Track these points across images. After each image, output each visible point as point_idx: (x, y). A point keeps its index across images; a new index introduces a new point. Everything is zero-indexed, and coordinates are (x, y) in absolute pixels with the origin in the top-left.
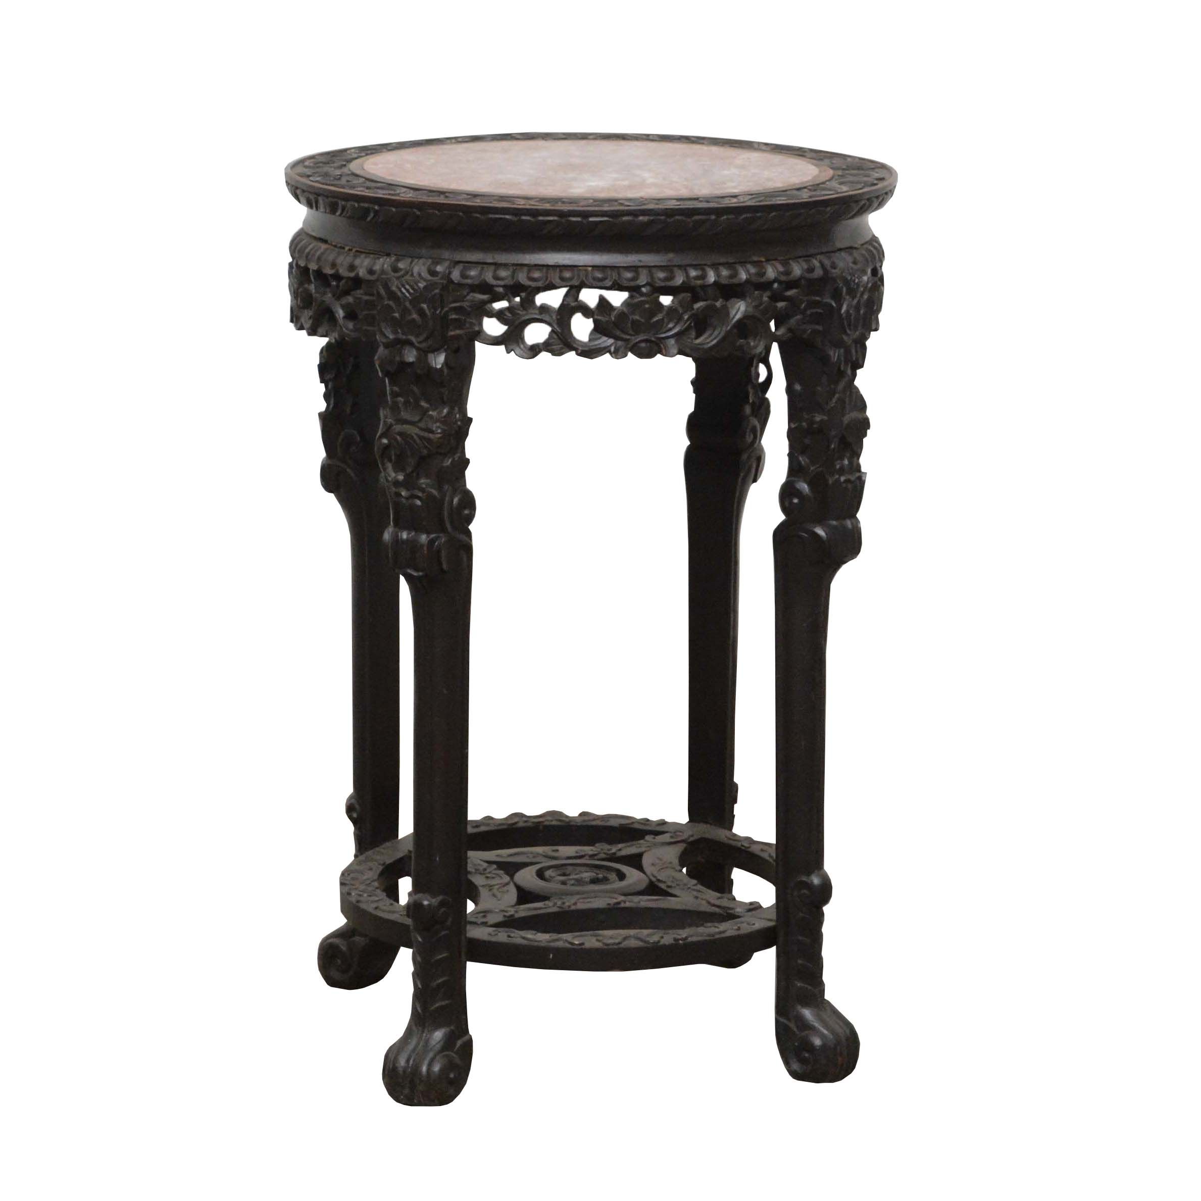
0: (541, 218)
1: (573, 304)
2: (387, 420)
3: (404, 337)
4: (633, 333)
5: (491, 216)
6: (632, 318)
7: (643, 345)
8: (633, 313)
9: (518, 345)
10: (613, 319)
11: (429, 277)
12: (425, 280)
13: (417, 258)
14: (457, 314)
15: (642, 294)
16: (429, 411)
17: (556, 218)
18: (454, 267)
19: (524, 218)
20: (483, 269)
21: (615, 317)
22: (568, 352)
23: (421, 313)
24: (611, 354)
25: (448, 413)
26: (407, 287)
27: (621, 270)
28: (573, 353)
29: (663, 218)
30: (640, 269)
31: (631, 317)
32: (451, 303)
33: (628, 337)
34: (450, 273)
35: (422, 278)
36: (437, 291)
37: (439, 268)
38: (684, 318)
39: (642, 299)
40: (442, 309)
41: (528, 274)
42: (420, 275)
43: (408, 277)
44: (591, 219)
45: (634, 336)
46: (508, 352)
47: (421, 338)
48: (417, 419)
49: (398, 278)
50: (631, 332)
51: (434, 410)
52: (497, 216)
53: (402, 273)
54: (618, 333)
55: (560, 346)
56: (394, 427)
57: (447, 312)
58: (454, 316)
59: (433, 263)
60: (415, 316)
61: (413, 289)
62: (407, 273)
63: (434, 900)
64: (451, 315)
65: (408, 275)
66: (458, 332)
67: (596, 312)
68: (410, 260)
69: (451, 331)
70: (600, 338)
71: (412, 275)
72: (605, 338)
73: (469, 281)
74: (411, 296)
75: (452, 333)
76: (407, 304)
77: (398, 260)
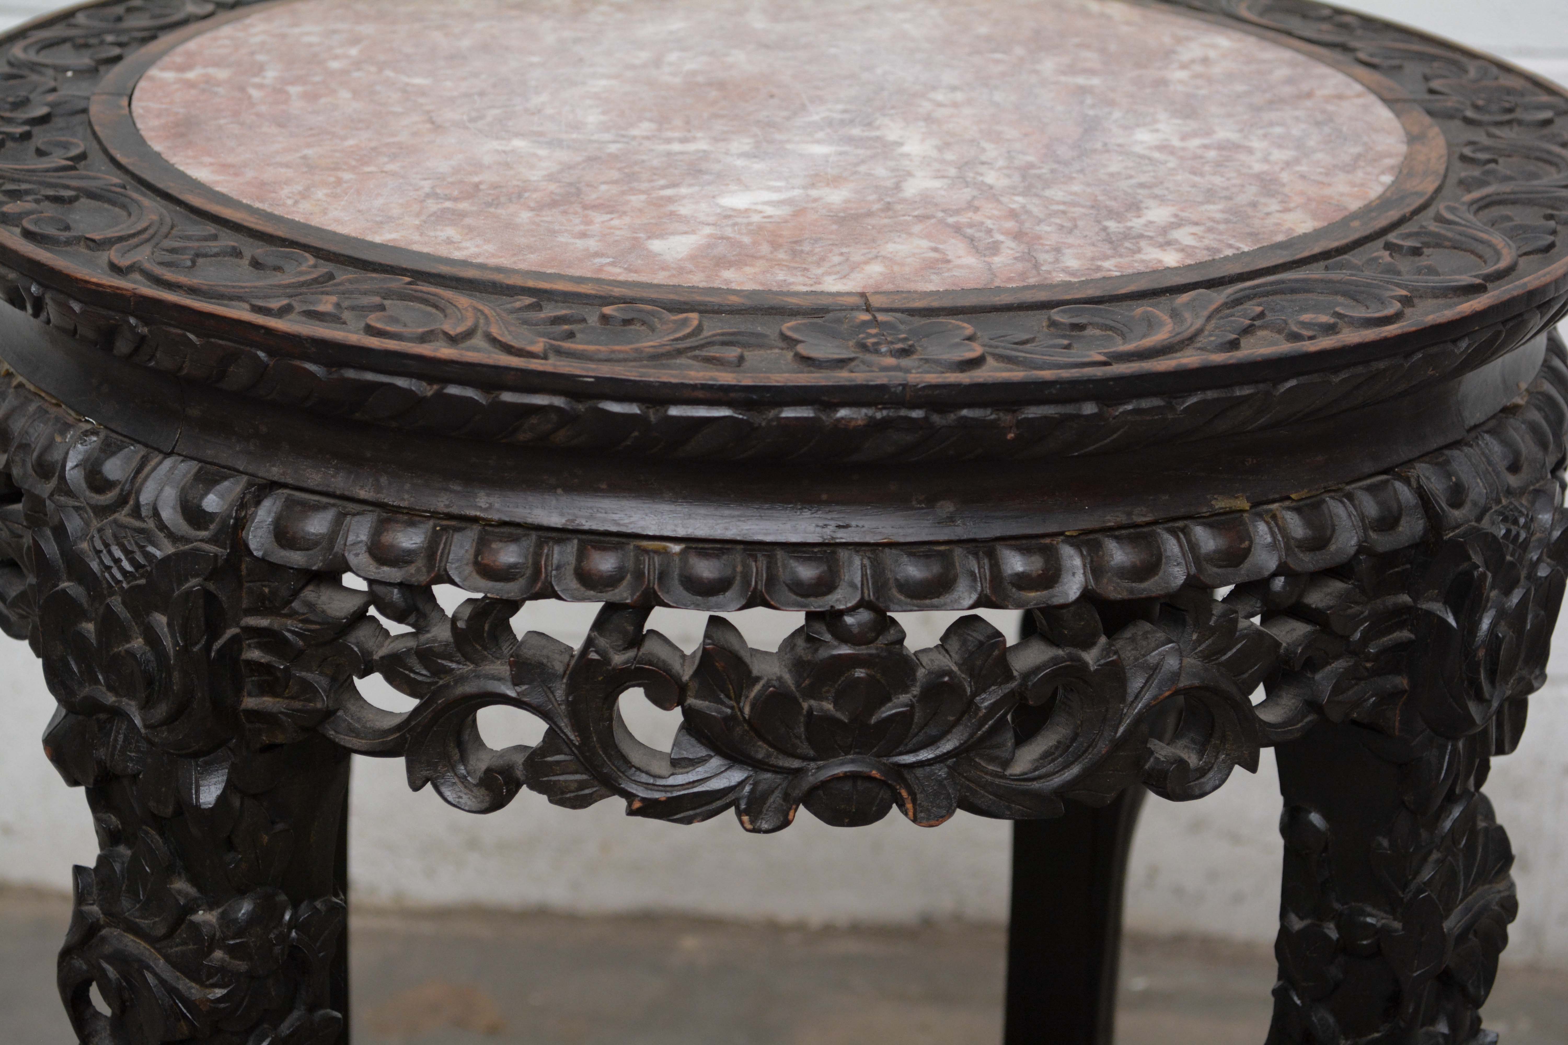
0: (507, 397)
1: (618, 659)
2: (86, 908)
3: (111, 699)
4: (812, 753)
5: (351, 374)
6: (810, 710)
7: (847, 786)
8: (812, 692)
9: (453, 768)
10: (747, 710)
11: (181, 526)
12: (173, 537)
13: (161, 452)
14: (260, 646)
15: (844, 636)
16: (195, 911)
17: (559, 401)
18: (258, 503)
19: (453, 390)
20: (341, 517)
21: (753, 706)
22: (608, 796)
23: (152, 638)
24: (739, 813)
25: (253, 919)
26: (118, 553)
27: (780, 554)
28: (619, 803)
29: (917, 414)
30: (843, 554)
31: (805, 706)
32: (250, 612)
33: (796, 764)
34: (241, 524)
35: (162, 526)
36: (194, 583)
37: (212, 502)
38: (978, 709)
39: (845, 650)
40: (214, 633)
41: (478, 553)
42: (156, 514)
43: (122, 516)
44: (674, 411)
45: (813, 759)
46: (416, 786)
47: (161, 711)
48: (161, 931)
49: (102, 511)
50: (805, 749)
51: (210, 908)
52: (370, 376)
53: (109, 497)
54: (761, 751)
55: (584, 777)
56: (104, 932)
57: (235, 639)
58: (255, 654)
59: (198, 477)
60: (137, 643)
61: (133, 561)
62: (122, 501)
64: (249, 646)
65: (127, 509)
66: (267, 703)
67: (694, 686)
68: (142, 451)
69: (250, 695)
70: (702, 761)
71: (136, 512)
72: (716, 762)
73: (296, 558)
74: (128, 583)
75: (250, 702)
76: (116, 603)
77: (109, 449)
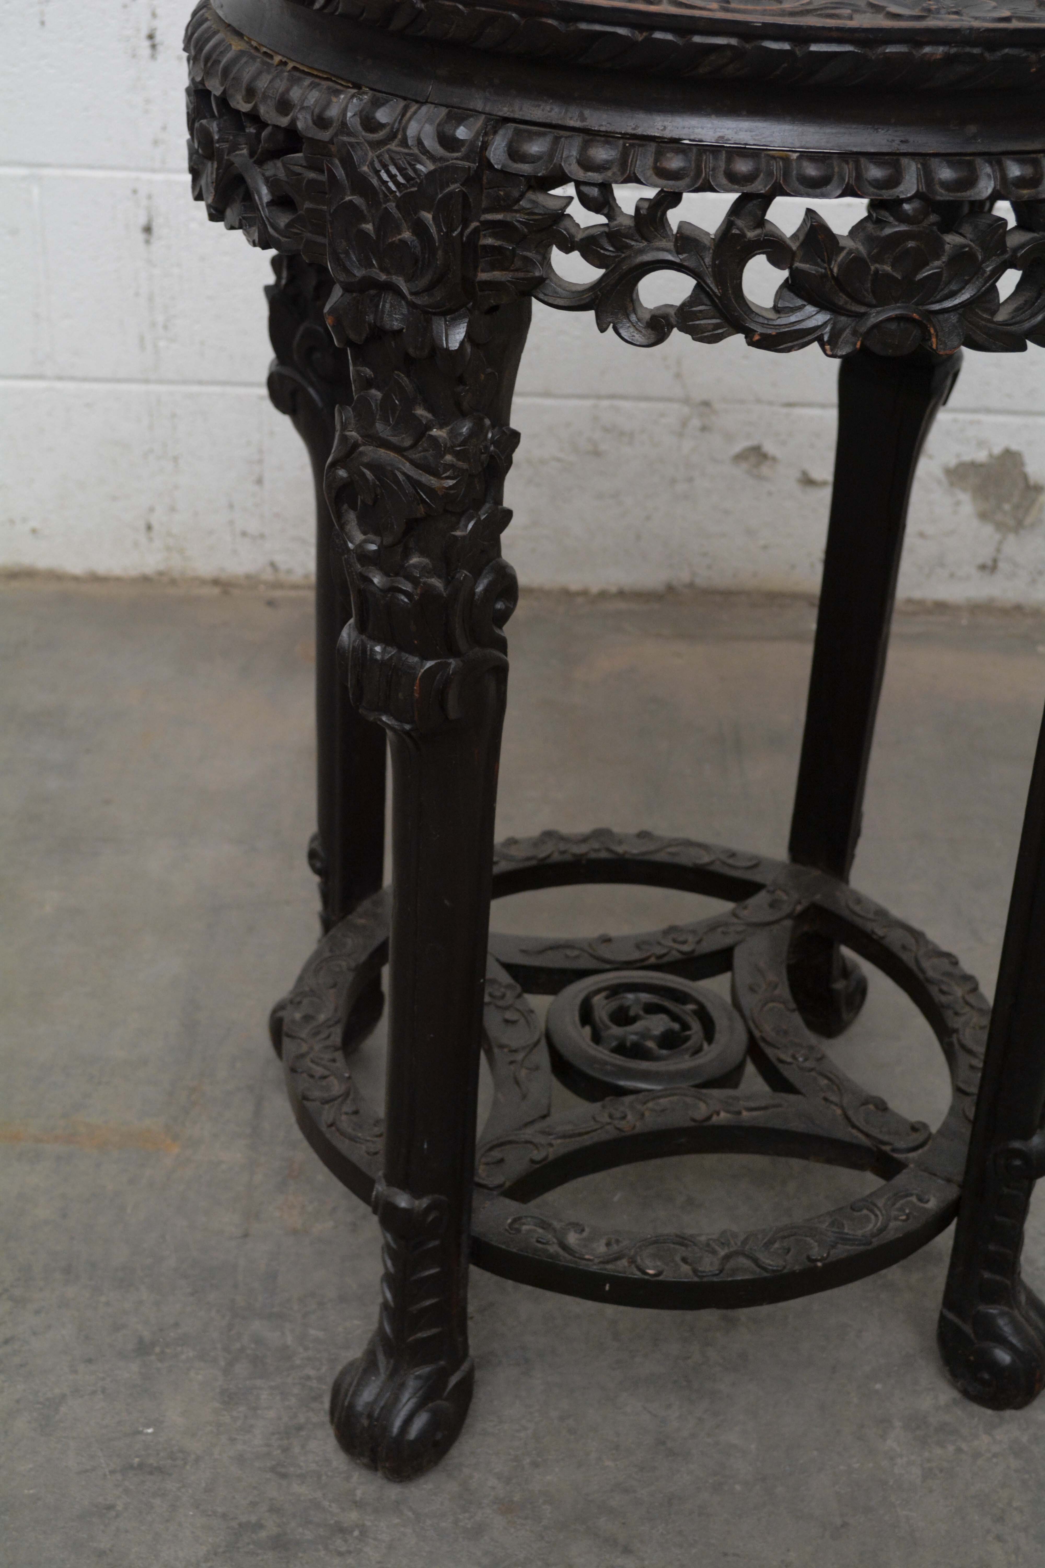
0: (697, 39)
1: (751, 235)
2: (348, 433)
3: (383, 277)
4: (874, 302)
5: (583, 26)
6: (877, 271)
7: (893, 326)
8: (877, 259)
9: (628, 317)
10: (835, 270)
11: (439, 151)
12: (433, 158)
13: (417, 102)
14: (494, 235)
15: (903, 218)
16: (431, 429)
17: (733, 41)
18: (495, 133)
19: (658, 35)
20: (557, 139)
21: (840, 267)
22: (734, 334)
23: (420, 229)
24: (822, 346)
25: (472, 434)
26: (394, 170)
27: (863, 160)
28: (740, 338)
29: (976, 51)
30: (904, 161)
31: (873, 268)
32: (488, 210)
33: (863, 309)
34: (485, 146)
35: (425, 151)
36: (454, 187)
37: (462, 133)
38: (985, 272)
39: (903, 228)
40: (465, 224)
41: (656, 160)
42: (420, 143)
43: (393, 146)
44: (814, 48)
45: (875, 306)
46: (602, 330)
47: (423, 282)
48: (408, 443)
49: (376, 145)
50: (870, 298)
51: (441, 427)
52: (598, 27)
53: (381, 135)
54: (842, 300)
55: (718, 321)
56: (361, 449)
57: (476, 231)
58: (490, 241)
59: (449, 116)
60: (407, 235)
61: (405, 176)
62: (392, 136)
63: (417, 1202)
64: (485, 236)
65: (396, 141)
66: (497, 275)
67: (800, 254)
68: (402, 103)
69: (483, 271)
70: (800, 308)
71: (404, 143)
72: (810, 309)
73: (525, 168)
74: (400, 192)
75: (483, 276)
76: (392, 206)
77: (377, 104)
